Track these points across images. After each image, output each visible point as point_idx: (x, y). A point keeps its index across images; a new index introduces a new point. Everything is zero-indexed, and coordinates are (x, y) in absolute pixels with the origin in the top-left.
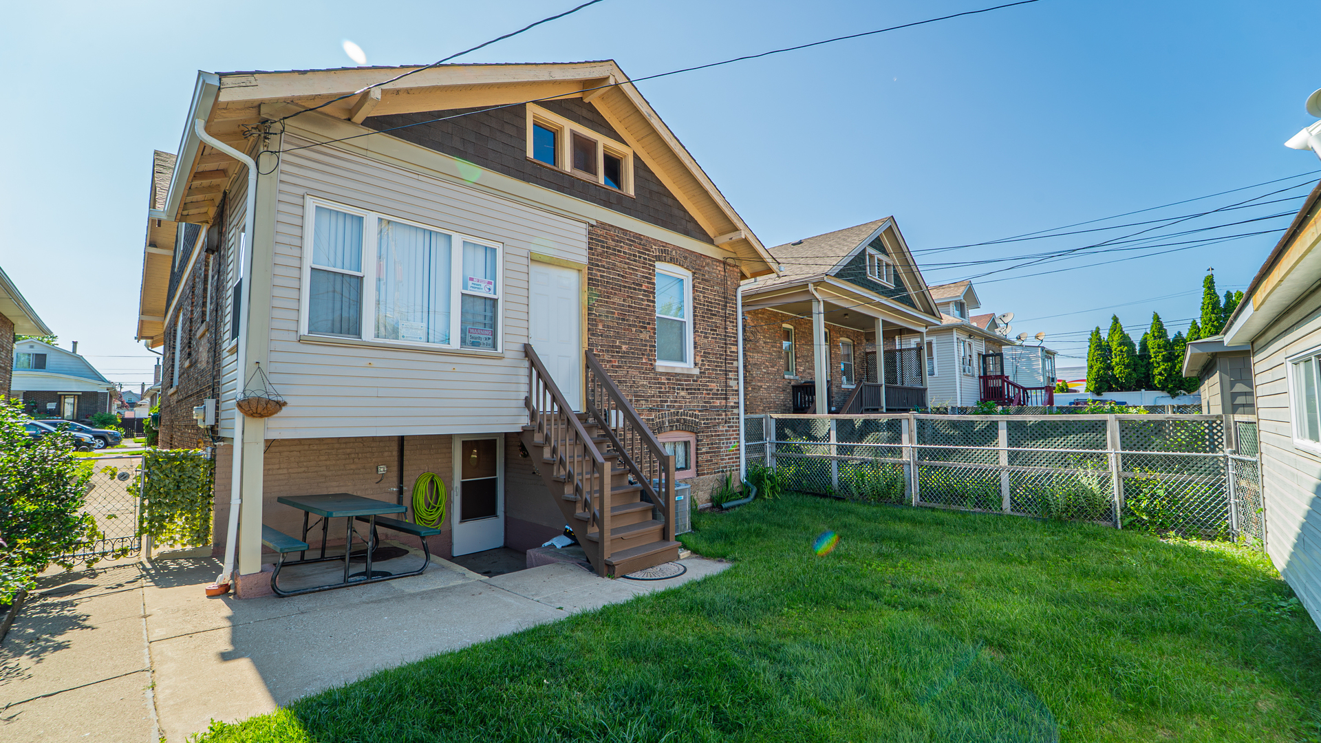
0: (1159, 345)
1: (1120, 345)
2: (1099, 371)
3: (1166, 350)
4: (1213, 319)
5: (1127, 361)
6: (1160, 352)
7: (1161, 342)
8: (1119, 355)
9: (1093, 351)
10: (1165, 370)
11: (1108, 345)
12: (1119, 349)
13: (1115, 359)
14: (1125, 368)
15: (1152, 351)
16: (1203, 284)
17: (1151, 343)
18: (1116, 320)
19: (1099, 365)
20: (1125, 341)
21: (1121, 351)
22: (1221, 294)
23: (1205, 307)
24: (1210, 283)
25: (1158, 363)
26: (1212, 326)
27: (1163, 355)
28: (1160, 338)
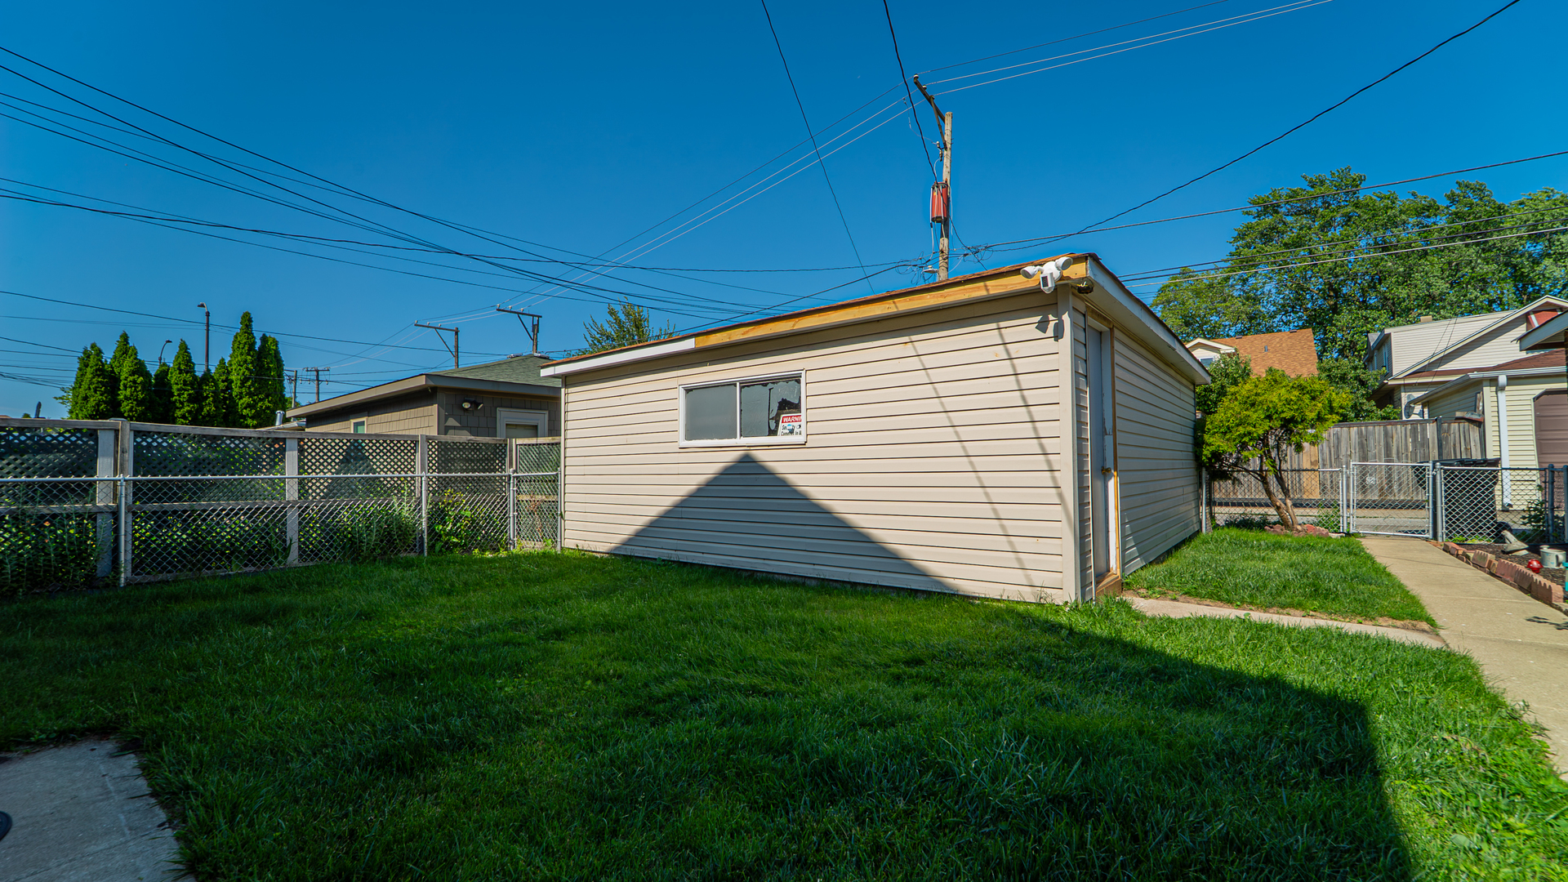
0: (185, 381)
1: (133, 373)
2: (98, 405)
3: (193, 389)
4: (249, 361)
5: (141, 396)
6: (185, 390)
7: (188, 377)
8: (131, 387)
9: (89, 376)
10: (189, 412)
11: (113, 372)
12: (131, 378)
13: (124, 392)
14: (138, 405)
15: (175, 387)
16: (240, 320)
17: (173, 377)
18: (125, 338)
19: (98, 396)
20: (140, 369)
21: (134, 382)
22: (258, 336)
23: (241, 346)
24: (247, 320)
25: (182, 403)
26: (247, 368)
27: (189, 395)
28: (187, 373)
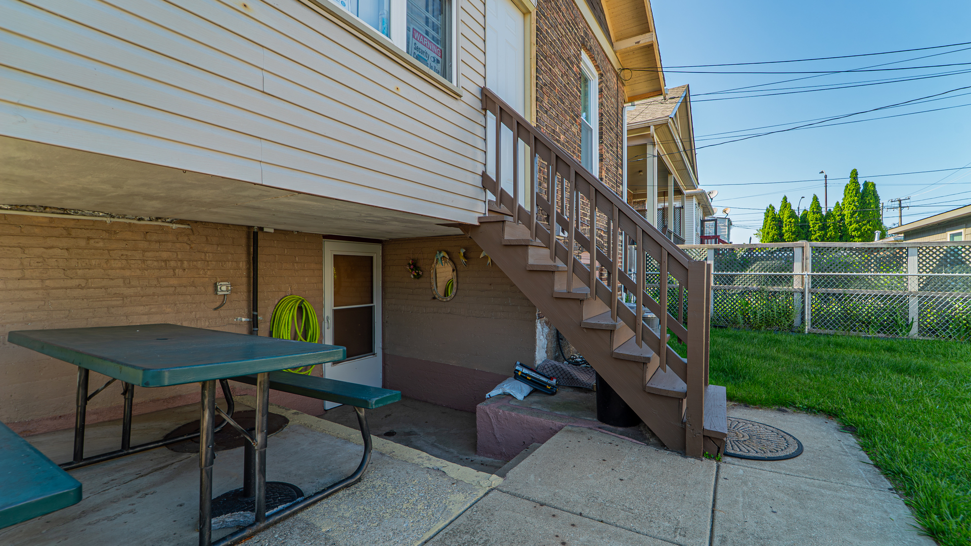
0: (816, 218)
1: (789, 217)
2: (773, 236)
3: (821, 222)
4: (856, 200)
5: (794, 230)
6: (817, 224)
7: (818, 216)
8: (789, 225)
9: (769, 221)
10: (820, 236)
11: (780, 218)
12: (788, 220)
13: (785, 228)
14: (792, 235)
15: (811, 223)
16: (850, 175)
17: (810, 217)
18: (785, 198)
19: (774, 232)
20: (792, 215)
21: (790, 222)
22: (861, 182)
23: (851, 192)
24: (855, 175)
25: (815, 231)
26: (855, 205)
27: (819, 226)
28: (817, 213)
